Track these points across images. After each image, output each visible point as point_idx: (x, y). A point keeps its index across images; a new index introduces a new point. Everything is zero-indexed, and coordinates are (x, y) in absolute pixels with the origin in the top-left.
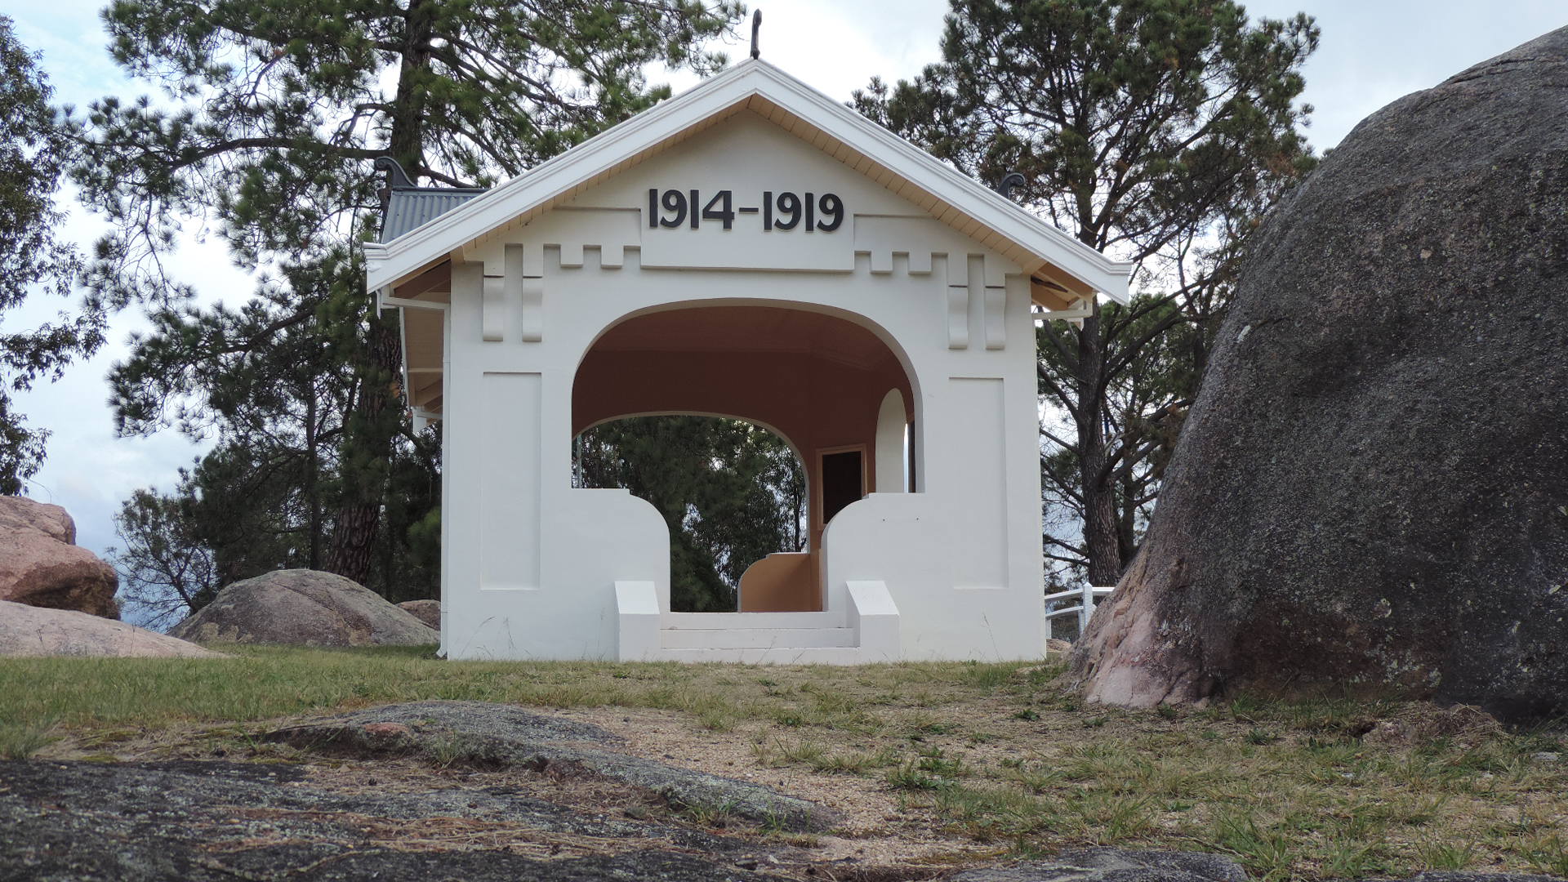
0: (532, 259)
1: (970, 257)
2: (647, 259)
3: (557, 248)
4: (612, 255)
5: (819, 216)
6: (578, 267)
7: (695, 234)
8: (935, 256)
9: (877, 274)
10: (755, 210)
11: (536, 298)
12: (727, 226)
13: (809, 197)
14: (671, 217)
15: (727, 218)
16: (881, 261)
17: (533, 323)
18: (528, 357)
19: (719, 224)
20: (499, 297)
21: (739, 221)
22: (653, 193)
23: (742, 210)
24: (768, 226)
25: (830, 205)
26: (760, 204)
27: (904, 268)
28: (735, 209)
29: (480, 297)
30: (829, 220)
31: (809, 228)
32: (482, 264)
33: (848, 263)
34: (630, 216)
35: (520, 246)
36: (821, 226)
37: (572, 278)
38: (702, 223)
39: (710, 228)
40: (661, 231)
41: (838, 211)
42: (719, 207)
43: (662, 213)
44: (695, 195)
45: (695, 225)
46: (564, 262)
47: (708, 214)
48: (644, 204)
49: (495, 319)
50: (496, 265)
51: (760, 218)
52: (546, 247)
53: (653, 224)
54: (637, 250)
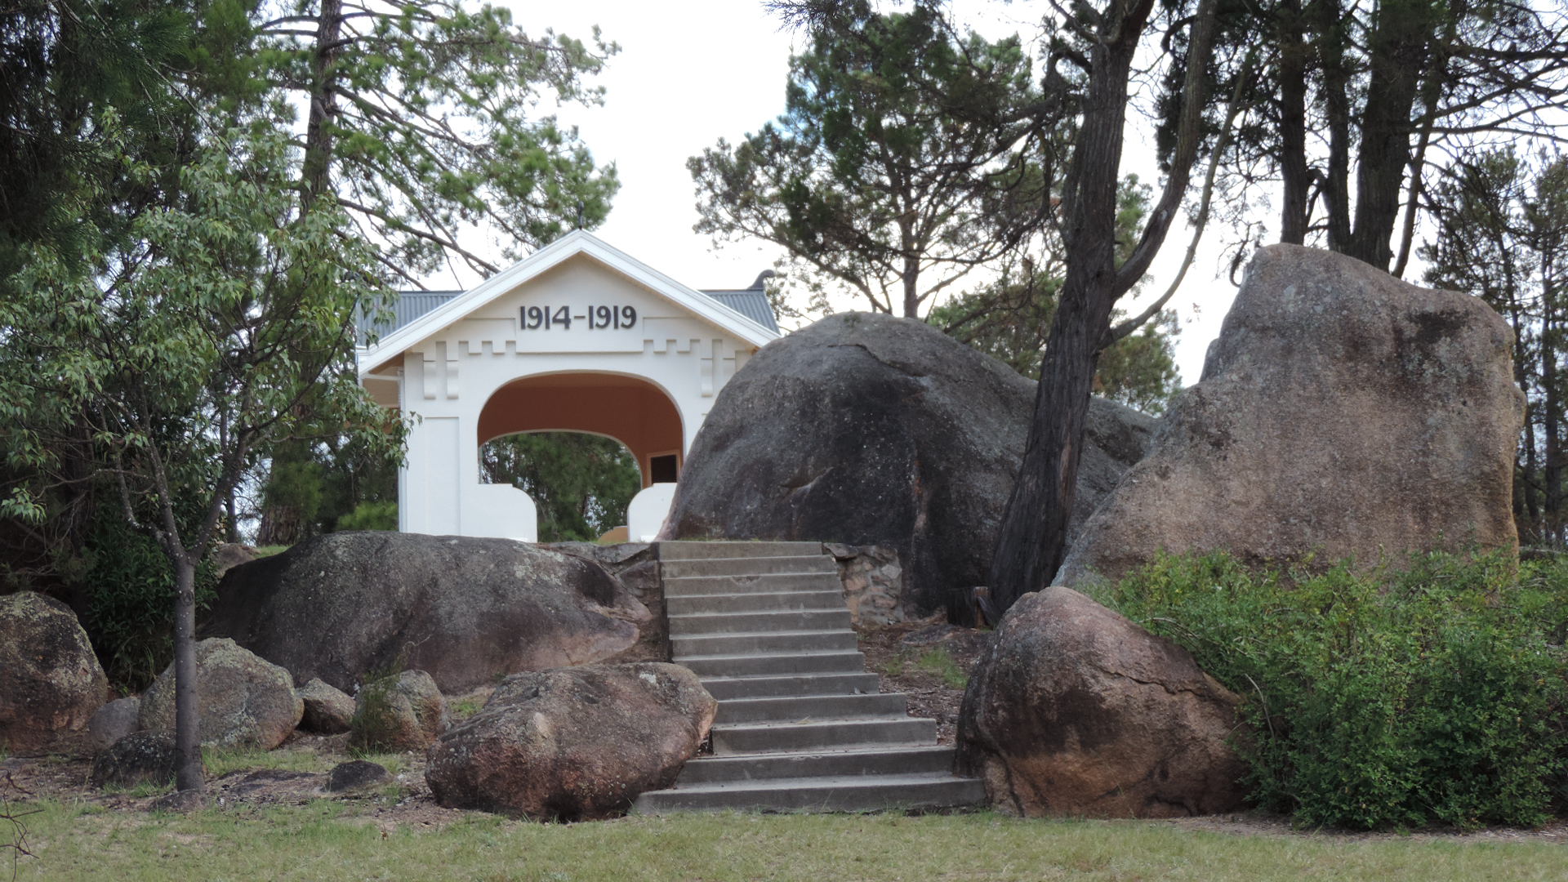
0: (453, 351)
1: (714, 341)
2: (520, 348)
3: (467, 343)
4: (499, 346)
5: (622, 319)
6: (477, 354)
7: (548, 332)
8: (692, 341)
9: (658, 353)
10: (583, 317)
11: (455, 373)
12: (567, 327)
13: (616, 308)
14: (533, 322)
15: (566, 322)
16: (660, 346)
17: (453, 388)
18: (450, 409)
19: (562, 326)
20: (433, 374)
21: (574, 324)
22: (522, 309)
23: (576, 317)
24: (591, 326)
25: (628, 312)
26: (586, 313)
27: (674, 348)
28: (571, 316)
29: (422, 374)
30: (628, 322)
31: (616, 326)
32: (422, 354)
33: (640, 347)
34: (509, 322)
35: (444, 343)
36: (623, 326)
37: (475, 361)
38: (552, 326)
39: (556, 329)
40: (527, 332)
41: (633, 316)
42: (562, 316)
43: (528, 321)
44: (547, 309)
45: (547, 327)
46: (471, 351)
47: (556, 321)
48: (518, 316)
49: (431, 387)
50: (430, 354)
51: (586, 321)
52: (460, 342)
53: (523, 327)
54: (513, 343)
